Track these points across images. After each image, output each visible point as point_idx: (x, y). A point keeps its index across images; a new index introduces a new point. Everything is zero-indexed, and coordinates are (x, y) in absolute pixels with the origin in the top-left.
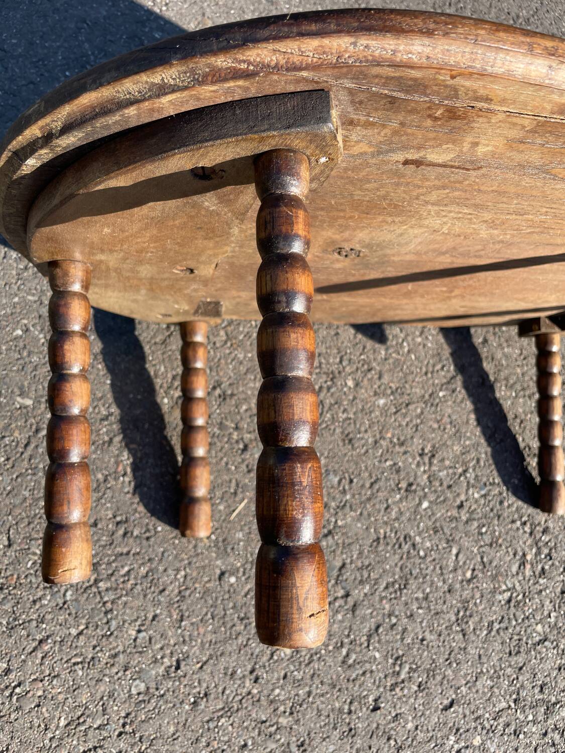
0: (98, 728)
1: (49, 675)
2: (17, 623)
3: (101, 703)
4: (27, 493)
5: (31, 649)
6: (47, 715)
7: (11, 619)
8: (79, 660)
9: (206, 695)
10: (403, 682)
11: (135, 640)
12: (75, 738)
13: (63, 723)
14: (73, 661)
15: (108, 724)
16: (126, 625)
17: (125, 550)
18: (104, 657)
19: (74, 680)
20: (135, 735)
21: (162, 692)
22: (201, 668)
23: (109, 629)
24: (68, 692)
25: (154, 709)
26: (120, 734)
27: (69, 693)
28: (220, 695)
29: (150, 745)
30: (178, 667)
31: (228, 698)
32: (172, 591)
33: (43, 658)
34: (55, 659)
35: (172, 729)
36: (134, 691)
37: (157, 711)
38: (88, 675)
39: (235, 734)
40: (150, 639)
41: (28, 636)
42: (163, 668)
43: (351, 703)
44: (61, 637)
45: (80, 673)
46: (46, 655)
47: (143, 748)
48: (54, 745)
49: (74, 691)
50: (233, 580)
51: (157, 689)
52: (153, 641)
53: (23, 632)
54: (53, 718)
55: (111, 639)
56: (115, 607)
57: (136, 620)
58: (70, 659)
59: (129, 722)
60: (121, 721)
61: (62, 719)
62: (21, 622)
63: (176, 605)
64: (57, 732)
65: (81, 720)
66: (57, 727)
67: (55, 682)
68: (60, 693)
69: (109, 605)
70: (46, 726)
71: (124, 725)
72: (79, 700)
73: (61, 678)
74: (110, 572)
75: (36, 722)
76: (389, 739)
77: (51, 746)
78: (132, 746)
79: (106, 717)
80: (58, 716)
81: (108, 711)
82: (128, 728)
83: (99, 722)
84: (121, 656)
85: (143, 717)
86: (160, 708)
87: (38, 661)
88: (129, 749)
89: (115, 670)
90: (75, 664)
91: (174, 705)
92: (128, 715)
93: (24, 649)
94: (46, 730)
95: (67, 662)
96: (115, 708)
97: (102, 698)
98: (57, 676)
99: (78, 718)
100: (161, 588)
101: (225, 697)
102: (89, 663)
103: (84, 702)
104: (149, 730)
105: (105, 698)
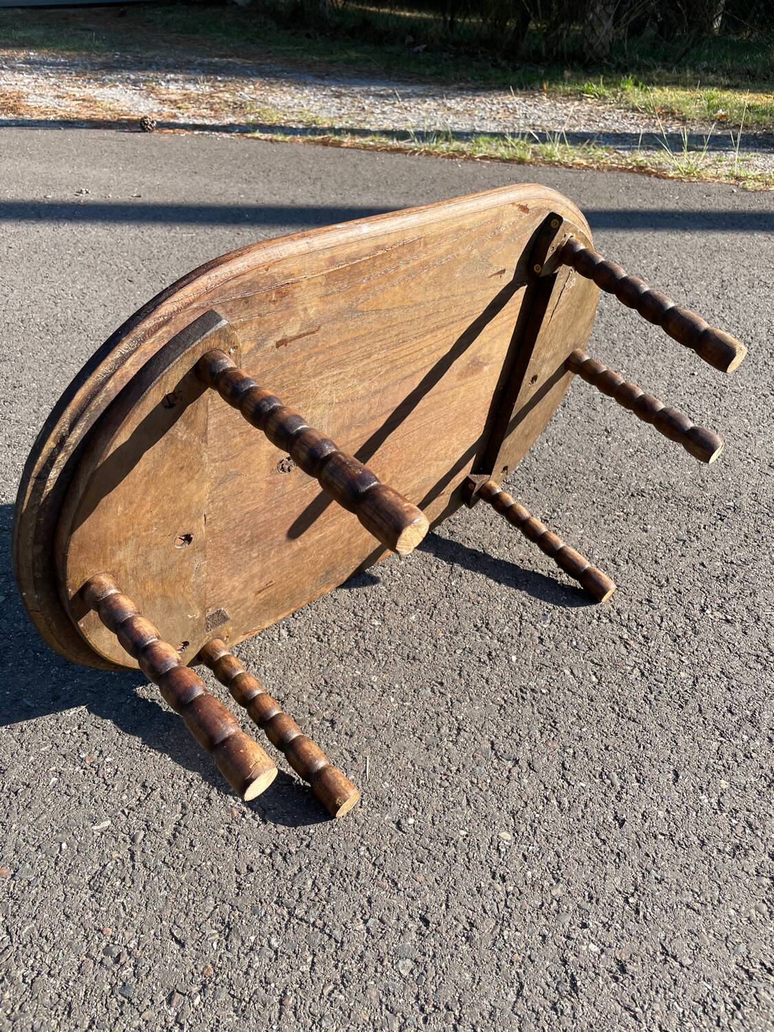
1: (314, 1022)
2: (244, 1003)
3: (384, 1007)
4: (164, 893)
5: (277, 1015)
7: (236, 1004)
8: (331, 987)
9: (472, 925)
10: (622, 787)
11: (368, 931)
14: (326, 993)
15: (406, 1020)
16: (349, 925)
17: (296, 869)
18: (353, 966)
19: (341, 1009)
20: (439, 1009)
21: (431, 953)
22: (447, 906)
23: (337, 941)
24: (343, 1022)
25: (436, 973)
26: (425, 1020)
27: (346, 1022)
28: (484, 915)
29: (461, 1006)
30: (427, 923)
31: (493, 912)
32: (366, 868)
33: (295, 1013)
34: (308, 1005)
35: (468, 976)
36: (405, 973)
37: (441, 972)
38: (350, 993)
39: (526, 936)
40: (381, 920)
41: (265, 1006)
42: (414, 936)
43: (597, 835)
44: (297, 983)
45: (341, 997)
46: (295, 1008)
47: (457, 1013)
49: (349, 1017)
50: (411, 821)
51: (424, 954)
52: (385, 919)
53: (258, 1006)
55: (346, 948)
56: (326, 919)
57: (355, 915)
58: (322, 994)
59: (423, 1002)
60: (417, 1008)
62: (247, 999)
63: (380, 877)
67: (324, 1024)
69: (319, 923)
71: (422, 1009)
72: (360, 1021)
73: (328, 1016)
74: (296, 896)
76: (655, 837)
78: (446, 1020)
79: (399, 1015)
81: (396, 1008)
82: (429, 1009)
83: (396, 1026)
84: (367, 953)
85: (433, 987)
86: (441, 967)
87: (293, 1019)
88: (445, 1025)
89: (371, 970)
90: (330, 995)
91: (452, 956)
92: (417, 998)
93: (270, 1020)
95: (320, 998)
96: (401, 1000)
97: (381, 1002)
98: (322, 1016)
100: (355, 874)
101: (490, 913)
102: (343, 983)
103: (367, 1018)
104: (448, 994)
105: (384, 1000)
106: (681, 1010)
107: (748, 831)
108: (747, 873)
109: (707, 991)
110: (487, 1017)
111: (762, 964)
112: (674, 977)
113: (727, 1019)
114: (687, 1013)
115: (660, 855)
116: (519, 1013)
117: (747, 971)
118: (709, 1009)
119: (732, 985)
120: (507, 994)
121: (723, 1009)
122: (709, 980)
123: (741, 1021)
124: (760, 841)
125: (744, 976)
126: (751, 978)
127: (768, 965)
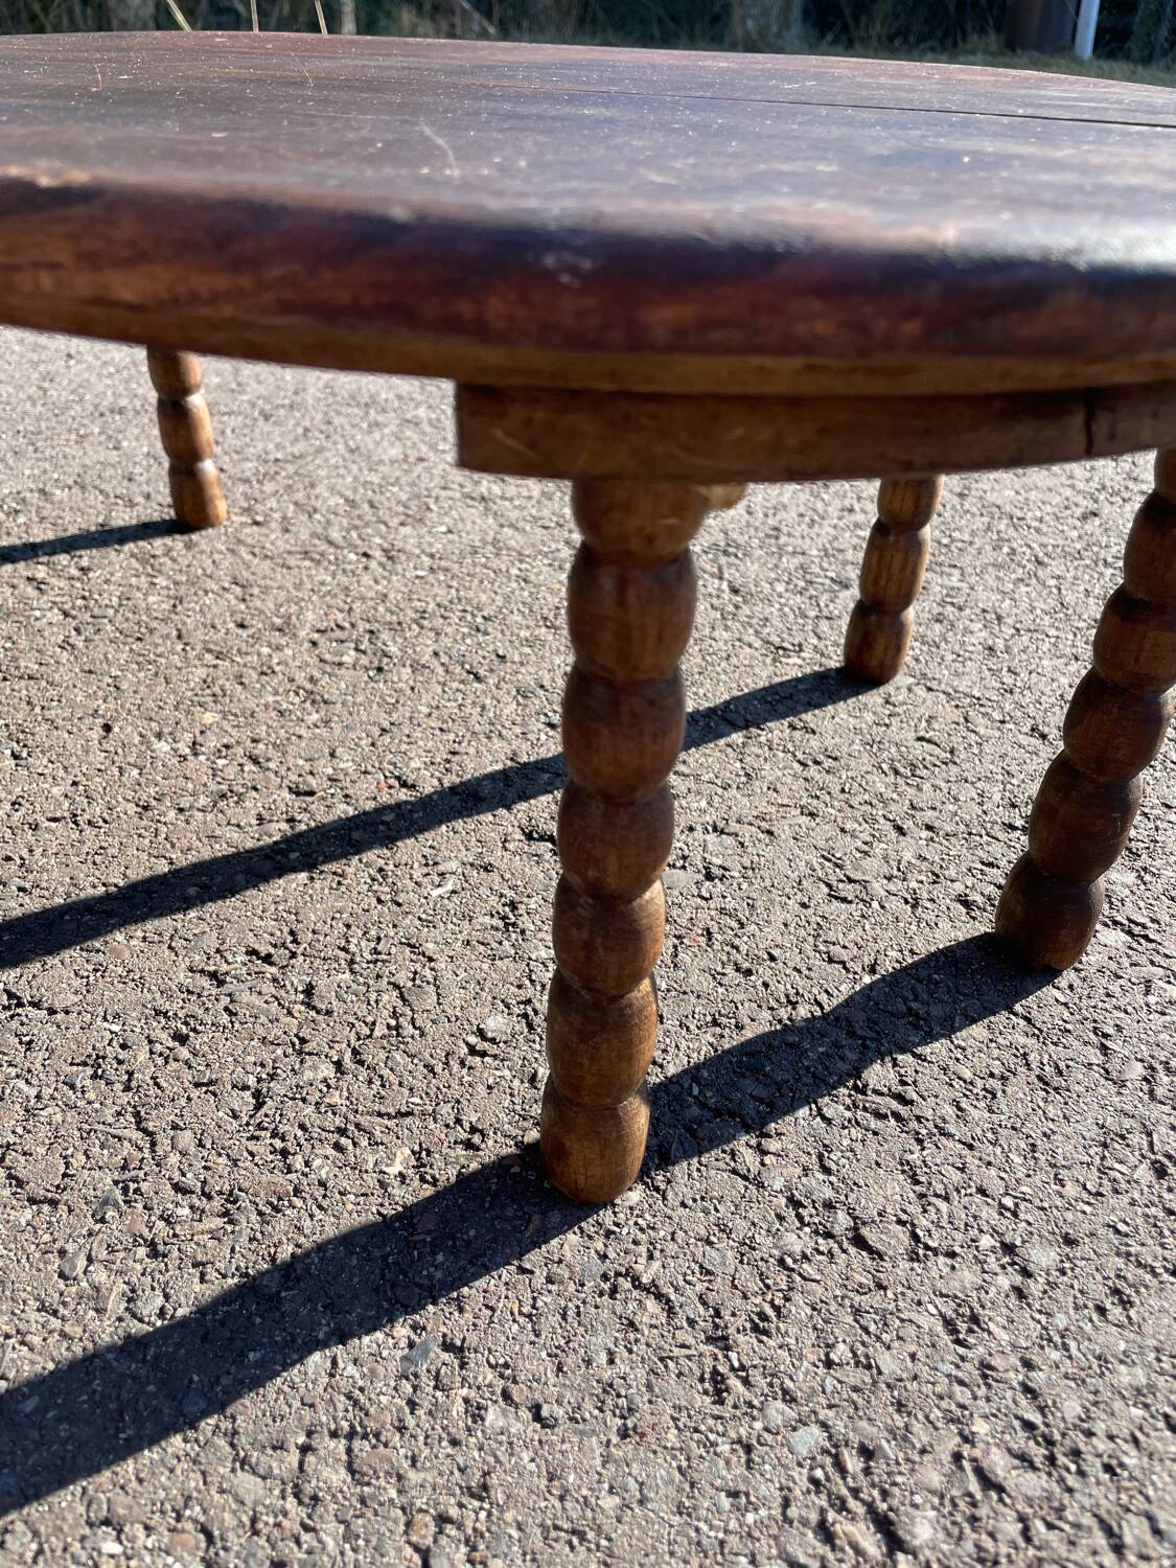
106: (33, 1092)
107: (249, 767)
108: (238, 826)
109: (108, 1035)
111: (252, 952)
112: (27, 1039)
113: (149, 1072)
114: (47, 1092)
115: (38, 851)
117: (213, 975)
118: (109, 1067)
119: (172, 1007)
121: (143, 1056)
122: (117, 1016)
123: (187, 1062)
124: (272, 776)
125: (205, 982)
126: (221, 983)
127: (264, 949)
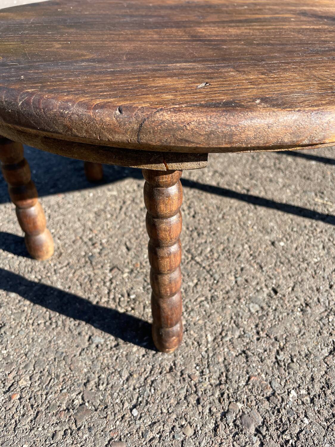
0: (239, 337)
3: (232, 321)
4: (129, 227)
6: (196, 335)
8: (203, 299)
9: (307, 305)
11: (236, 282)
12: (225, 346)
13: (210, 339)
14: (199, 300)
15: (245, 333)
16: (225, 275)
17: (203, 241)
18: (220, 294)
19: (205, 311)
20: (270, 337)
21: (274, 308)
22: (293, 290)
23: (215, 280)
25: (274, 318)
26: (258, 339)
27: (205, 318)
28: (318, 303)
29: (286, 342)
30: (276, 292)
31: (324, 303)
32: (246, 255)
34: (186, 300)
35: (296, 329)
36: (253, 311)
37: (277, 319)
38: (213, 306)
40: (246, 281)
42: (265, 295)
45: (208, 306)
47: (282, 344)
48: (211, 355)
49: (209, 317)
50: (282, 244)
51: (269, 307)
52: (249, 281)
54: (202, 336)
55: (219, 284)
56: (212, 267)
57: (231, 272)
58: (196, 299)
59: (260, 329)
60: (255, 331)
61: (209, 335)
63: (253, 261)
64: (209, 345)
65: (224, 334)
66: (208, 342)
67: (192, 314)
68: (199, 320)
69: (208, 268)
70: (198, 343)
71: (258, 333)
72: (215, 322)
73: (196, 311)
74: (199, 252)
75: (190, 342)
77: (208, 356)
78: (273, 344)
79: (241, 329)
80: (204, 335)
81: (241, 324)
82: (262, 334)
83: (237, 334)
84: (232, 292)
85: (269, 324)
86: (278, 317)
88: (271, 347)
89: (232, 301)
90: (201, 302)
91: (288, 314)
92: (257, 326)
94: (199, 345)
96: (245, 323)
97: (232, 318)
98: (192, 310)
99: (221, 334)
100: (237, 255)
101: (322, 304)
102: (211, 300)
103: (220, 322)
104: (279, 332)
105: (234, 317)
110: (304, 356)
116: (328, 363)
120: (322, 349)
